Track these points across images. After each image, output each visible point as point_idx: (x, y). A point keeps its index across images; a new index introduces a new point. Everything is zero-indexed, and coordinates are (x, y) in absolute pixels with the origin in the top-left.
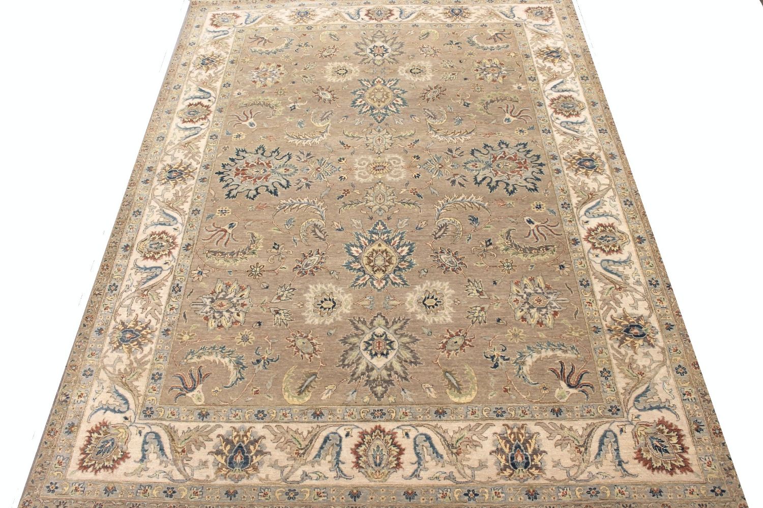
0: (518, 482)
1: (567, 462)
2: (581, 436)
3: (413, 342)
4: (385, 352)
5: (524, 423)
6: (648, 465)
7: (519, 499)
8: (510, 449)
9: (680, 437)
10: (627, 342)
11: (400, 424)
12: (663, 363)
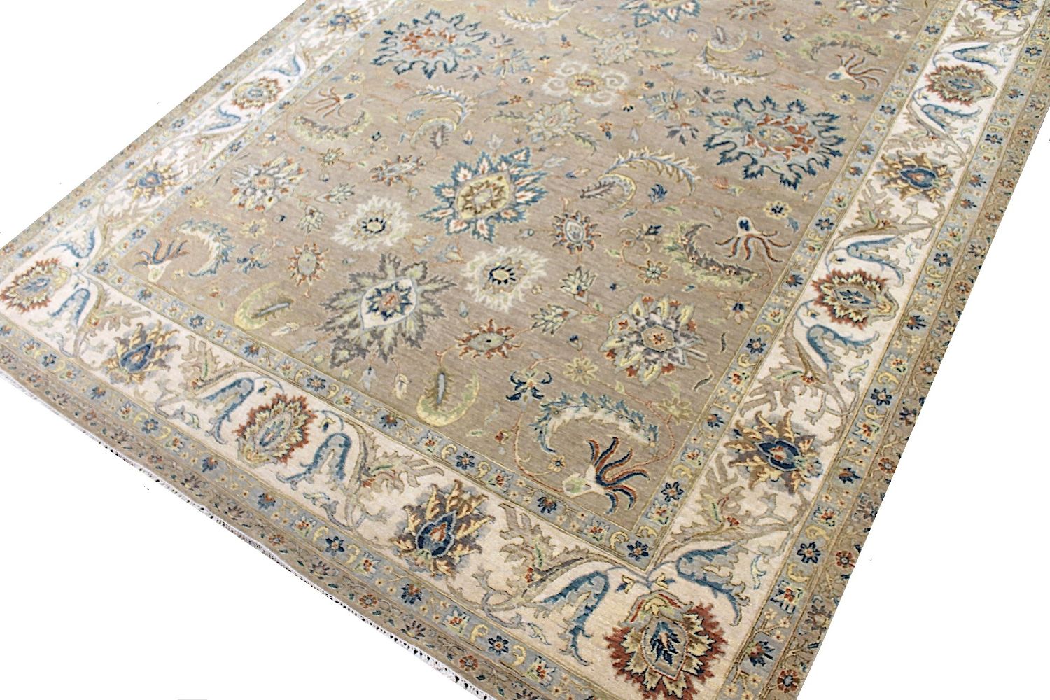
0: (408, 566)
1: (497, 581)
2: (552, 559)
3: (434, 316)
4: (388, 313)
5: (485, 493)
6: (618, 661)
7: (389, 589)
8: (436, 516)
9: (713, 650)
10: (751, 464)
11: (330, 408)
12: (785, 526)
